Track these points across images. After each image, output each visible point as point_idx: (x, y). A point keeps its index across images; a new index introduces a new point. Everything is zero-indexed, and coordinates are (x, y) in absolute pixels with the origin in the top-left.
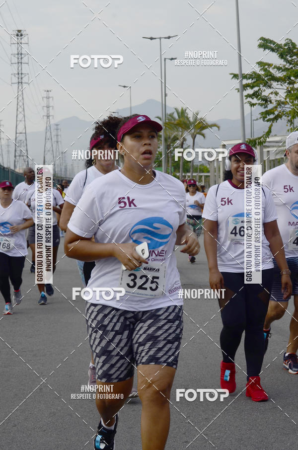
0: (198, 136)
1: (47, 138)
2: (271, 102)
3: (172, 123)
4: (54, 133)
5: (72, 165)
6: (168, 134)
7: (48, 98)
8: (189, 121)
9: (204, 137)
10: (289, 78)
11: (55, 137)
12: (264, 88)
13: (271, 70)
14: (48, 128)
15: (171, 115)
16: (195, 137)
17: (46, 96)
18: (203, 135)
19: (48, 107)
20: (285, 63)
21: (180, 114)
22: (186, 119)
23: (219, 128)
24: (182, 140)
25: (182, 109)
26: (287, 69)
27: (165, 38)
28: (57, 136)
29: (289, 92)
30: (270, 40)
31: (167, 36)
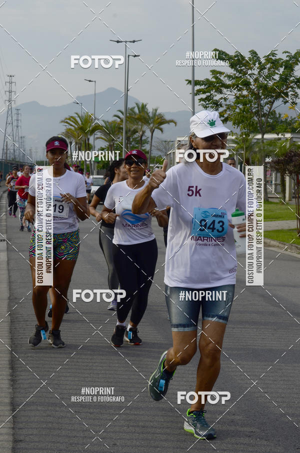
0: (156, 130)
1: (8, 123)
2: (221, 106)
3: (133, 118)
4: (15, 118)
5: (30, 150)
6: (128, 127)
7: (11, 83)
8: (149, 116)
9: (162, 131)
10: (238, 86)
11: (16, 121)
12: (216, 93)
13: (222, 78)
14: (10, 112)
15: (132, 109)
16: (154, 131)
17: (8, 81)
18: (161, 130)
19: (10, 92)
20: (235, 72)
21: (141, 109)
22: (146, 114)
23: (175, 123)
24: (141, 133)
25: (143, 104)
26: (237, 77)
27: (130, 42)
28: (18, 120)
29: (237, 98)
30: (223, 51)
31: (132, 40)
